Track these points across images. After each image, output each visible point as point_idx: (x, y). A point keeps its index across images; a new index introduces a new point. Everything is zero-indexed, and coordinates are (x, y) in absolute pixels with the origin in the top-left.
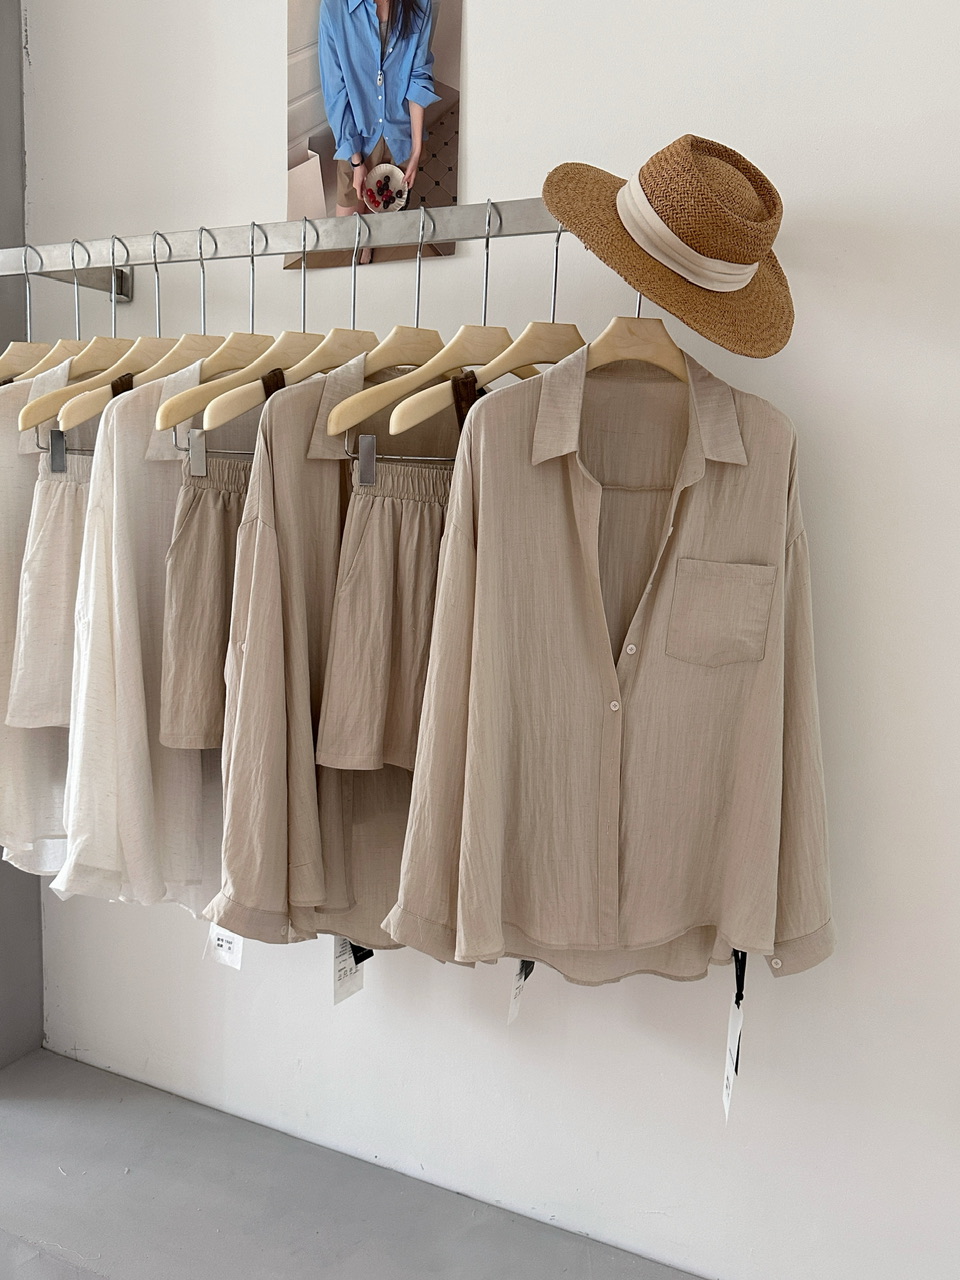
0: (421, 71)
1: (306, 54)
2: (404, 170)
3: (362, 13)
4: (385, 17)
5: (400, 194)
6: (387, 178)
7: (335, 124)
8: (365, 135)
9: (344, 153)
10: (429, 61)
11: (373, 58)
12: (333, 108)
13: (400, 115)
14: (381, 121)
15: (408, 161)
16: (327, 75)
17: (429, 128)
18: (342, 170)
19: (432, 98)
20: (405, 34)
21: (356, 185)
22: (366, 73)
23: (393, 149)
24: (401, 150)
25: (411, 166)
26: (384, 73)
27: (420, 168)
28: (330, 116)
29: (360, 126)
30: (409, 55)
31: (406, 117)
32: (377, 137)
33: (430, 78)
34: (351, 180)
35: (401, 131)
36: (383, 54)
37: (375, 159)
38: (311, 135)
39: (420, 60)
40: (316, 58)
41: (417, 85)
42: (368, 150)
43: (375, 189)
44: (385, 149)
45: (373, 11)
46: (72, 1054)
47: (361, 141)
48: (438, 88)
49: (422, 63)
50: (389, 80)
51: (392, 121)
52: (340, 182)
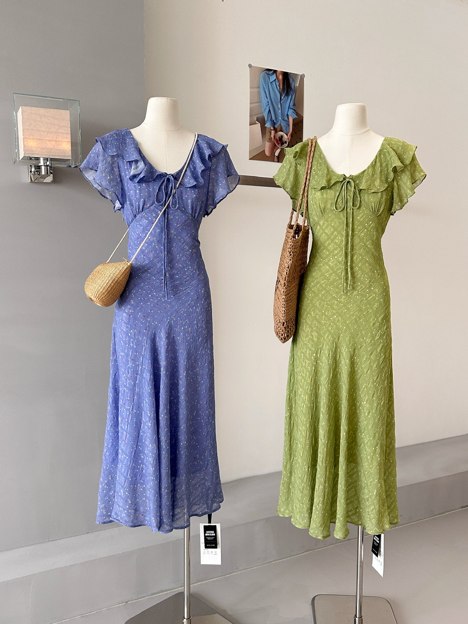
0: (292, 107)
1: (256, 90)
2: (287, 135)
3: (274, 83)
4: (281, 88)
5: (286, 142)
6: (282, 136)
7: (265, 114)
8: (275, 121)
9: (268, 125)
10: (294, 105)
11: (278, 99)
12: (265, 110)
13: (286, 119)
14: (280, 118)
15: (288, 133)
16: (263, 99)
17: (294, 125)
18: (267, 130)
19: (295, 116)
20: (287, 94)
21: (272, 136)
22: (275, 102)
23: (284, 128)
24: (286, 129)
25: (289, 134)
26: (281, 104)
27: (292, 136)
28: (264, 112)
29: (273, 118)
30: (288, 102)
31: (288, 120)
32: (279, 123)
33: (294, 110)
34: (271, 134)
35: (287, 124)
36: (281, 98)
37: (278, 130)
38: (257, 116)
39: (292, 104)
40: (259, 93)
41: (291, 111)
42: (276, 126)
43: (278, 139)
44: (281, 128)
45: (278, 84)
47: (274, 124)
48: (297, 114)
49: (292, 105)
50: (282, 107)
51: (283, 120)
52: (267, 135)
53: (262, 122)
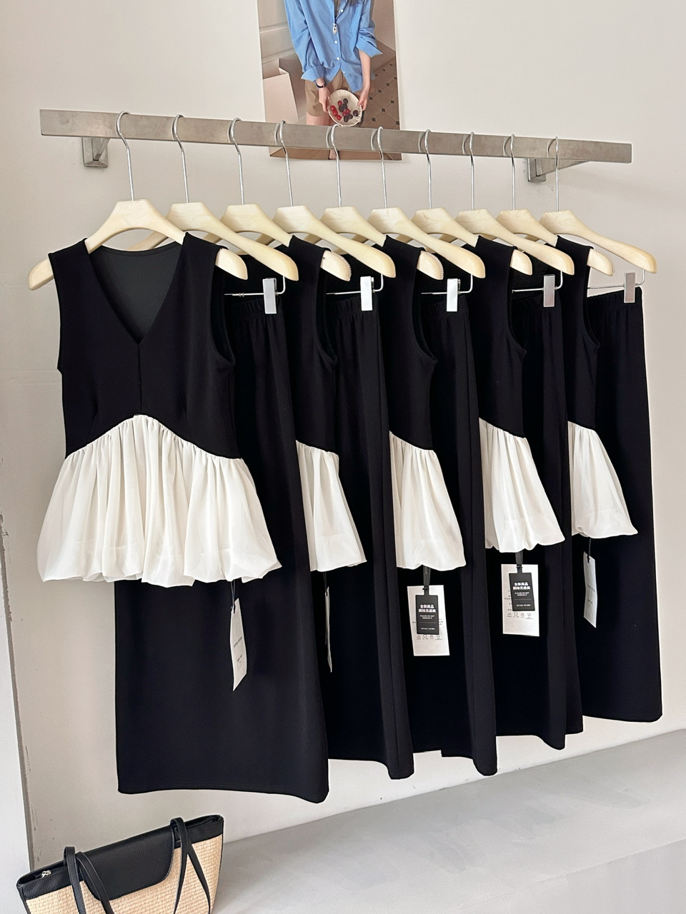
0: (366, 31)
2: (358, 97)
5: (356, 113)
6: (346, 101)
7: (301, 52)
8: (326, 66)
10: (371, 26)
11: (329, 12)
12: (299, 40)
13: (353, 58)
14: (338, 59)
15: (361, 91)
16: (291, 16)
18: (309, 88)
19: (376, 52)
21: (322, 100)
22: (324, 22)
23: (350, 81)
24: (355, 82)
25: (363, 95)
26: (338, 26)
27: (370, 98)
28: (296, 47)
29: (322, 59)
30: (356, 18)
31: (357, 61)
32: (336, 70)
33: (373, 37)
34: (317, 96)
35: (355, 69)
36: (336, 12)
37: (336, 85)
38: (282, 56)
41: (363, 41)
43: (337, 107)
44: (343, 80)
47: (323, 72)
48: (380, 46)
49: (366, 26)
50: (342, 31)
51: (347, 61)
52: (308, 98)
53: (294, 70)
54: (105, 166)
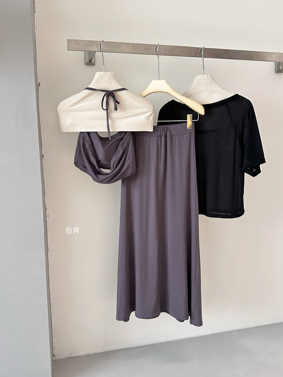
46: (70, 356)
54: (94, 65)
